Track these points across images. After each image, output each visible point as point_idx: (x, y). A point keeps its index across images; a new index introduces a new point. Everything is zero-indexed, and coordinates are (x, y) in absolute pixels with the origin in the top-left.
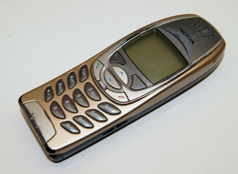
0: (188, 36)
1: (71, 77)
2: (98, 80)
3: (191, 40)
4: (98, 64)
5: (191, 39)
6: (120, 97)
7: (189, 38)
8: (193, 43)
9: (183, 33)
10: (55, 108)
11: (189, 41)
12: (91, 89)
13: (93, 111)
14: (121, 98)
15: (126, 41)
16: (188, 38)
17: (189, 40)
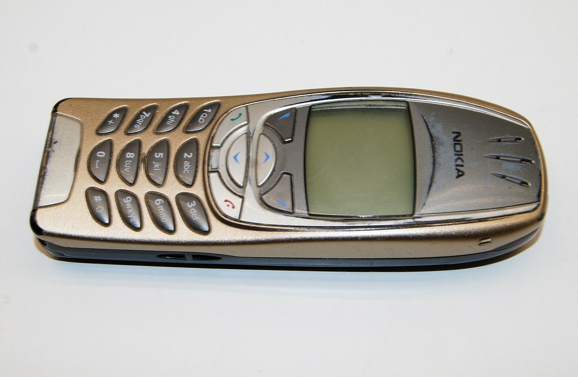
0: (461, 155)
1: (174, 113)
2: (214, 145)
3: (459, 168)
4: (240, 114)
5: (462, 166)
6: (228, 203)
7: (459, 162)
8: (459, 176)
9: (455, 144)
10: (100, 154)
11: (454, 167)
12: (189, 155)
13: (160, 200)
14: (228, 205)
15: (327, 97)
16: (456, 160)
17: (457, 165)
